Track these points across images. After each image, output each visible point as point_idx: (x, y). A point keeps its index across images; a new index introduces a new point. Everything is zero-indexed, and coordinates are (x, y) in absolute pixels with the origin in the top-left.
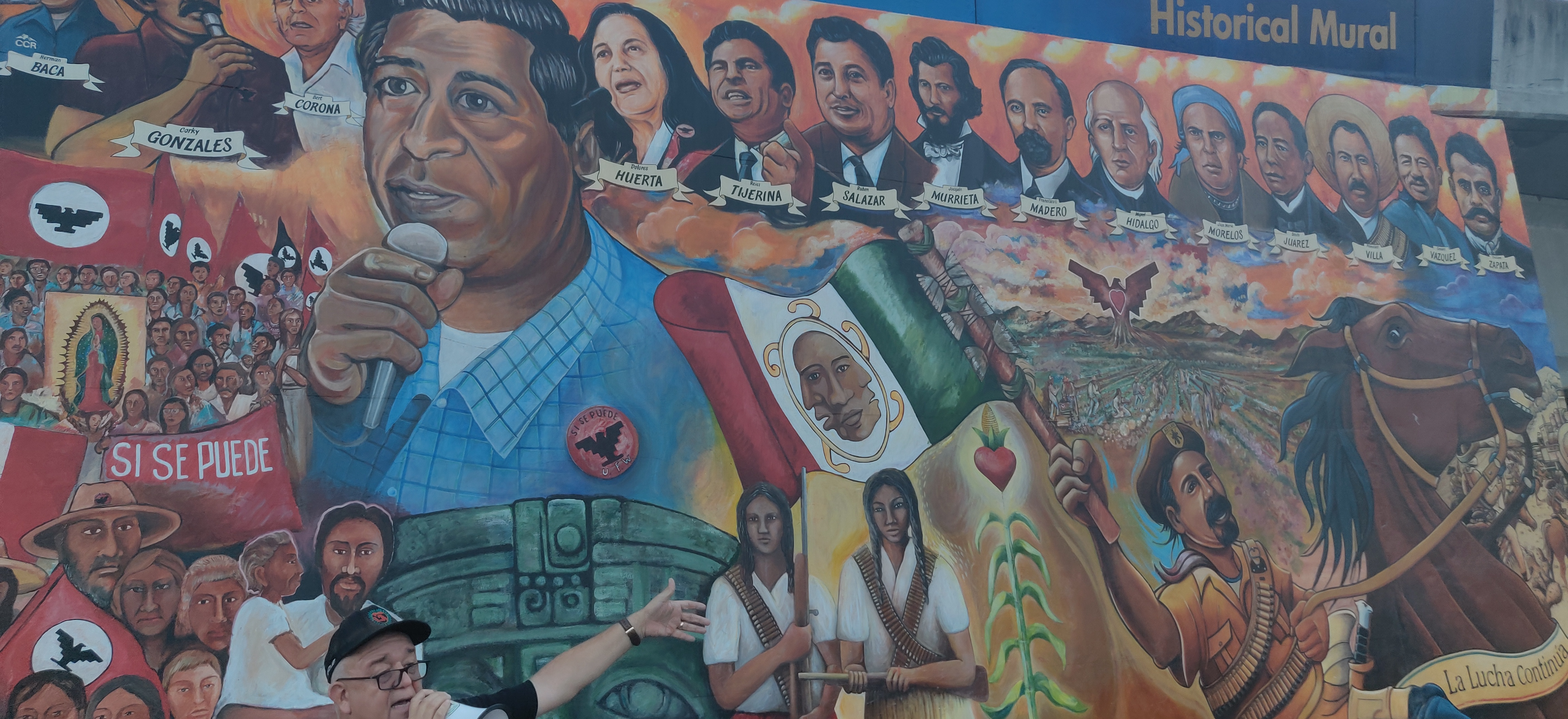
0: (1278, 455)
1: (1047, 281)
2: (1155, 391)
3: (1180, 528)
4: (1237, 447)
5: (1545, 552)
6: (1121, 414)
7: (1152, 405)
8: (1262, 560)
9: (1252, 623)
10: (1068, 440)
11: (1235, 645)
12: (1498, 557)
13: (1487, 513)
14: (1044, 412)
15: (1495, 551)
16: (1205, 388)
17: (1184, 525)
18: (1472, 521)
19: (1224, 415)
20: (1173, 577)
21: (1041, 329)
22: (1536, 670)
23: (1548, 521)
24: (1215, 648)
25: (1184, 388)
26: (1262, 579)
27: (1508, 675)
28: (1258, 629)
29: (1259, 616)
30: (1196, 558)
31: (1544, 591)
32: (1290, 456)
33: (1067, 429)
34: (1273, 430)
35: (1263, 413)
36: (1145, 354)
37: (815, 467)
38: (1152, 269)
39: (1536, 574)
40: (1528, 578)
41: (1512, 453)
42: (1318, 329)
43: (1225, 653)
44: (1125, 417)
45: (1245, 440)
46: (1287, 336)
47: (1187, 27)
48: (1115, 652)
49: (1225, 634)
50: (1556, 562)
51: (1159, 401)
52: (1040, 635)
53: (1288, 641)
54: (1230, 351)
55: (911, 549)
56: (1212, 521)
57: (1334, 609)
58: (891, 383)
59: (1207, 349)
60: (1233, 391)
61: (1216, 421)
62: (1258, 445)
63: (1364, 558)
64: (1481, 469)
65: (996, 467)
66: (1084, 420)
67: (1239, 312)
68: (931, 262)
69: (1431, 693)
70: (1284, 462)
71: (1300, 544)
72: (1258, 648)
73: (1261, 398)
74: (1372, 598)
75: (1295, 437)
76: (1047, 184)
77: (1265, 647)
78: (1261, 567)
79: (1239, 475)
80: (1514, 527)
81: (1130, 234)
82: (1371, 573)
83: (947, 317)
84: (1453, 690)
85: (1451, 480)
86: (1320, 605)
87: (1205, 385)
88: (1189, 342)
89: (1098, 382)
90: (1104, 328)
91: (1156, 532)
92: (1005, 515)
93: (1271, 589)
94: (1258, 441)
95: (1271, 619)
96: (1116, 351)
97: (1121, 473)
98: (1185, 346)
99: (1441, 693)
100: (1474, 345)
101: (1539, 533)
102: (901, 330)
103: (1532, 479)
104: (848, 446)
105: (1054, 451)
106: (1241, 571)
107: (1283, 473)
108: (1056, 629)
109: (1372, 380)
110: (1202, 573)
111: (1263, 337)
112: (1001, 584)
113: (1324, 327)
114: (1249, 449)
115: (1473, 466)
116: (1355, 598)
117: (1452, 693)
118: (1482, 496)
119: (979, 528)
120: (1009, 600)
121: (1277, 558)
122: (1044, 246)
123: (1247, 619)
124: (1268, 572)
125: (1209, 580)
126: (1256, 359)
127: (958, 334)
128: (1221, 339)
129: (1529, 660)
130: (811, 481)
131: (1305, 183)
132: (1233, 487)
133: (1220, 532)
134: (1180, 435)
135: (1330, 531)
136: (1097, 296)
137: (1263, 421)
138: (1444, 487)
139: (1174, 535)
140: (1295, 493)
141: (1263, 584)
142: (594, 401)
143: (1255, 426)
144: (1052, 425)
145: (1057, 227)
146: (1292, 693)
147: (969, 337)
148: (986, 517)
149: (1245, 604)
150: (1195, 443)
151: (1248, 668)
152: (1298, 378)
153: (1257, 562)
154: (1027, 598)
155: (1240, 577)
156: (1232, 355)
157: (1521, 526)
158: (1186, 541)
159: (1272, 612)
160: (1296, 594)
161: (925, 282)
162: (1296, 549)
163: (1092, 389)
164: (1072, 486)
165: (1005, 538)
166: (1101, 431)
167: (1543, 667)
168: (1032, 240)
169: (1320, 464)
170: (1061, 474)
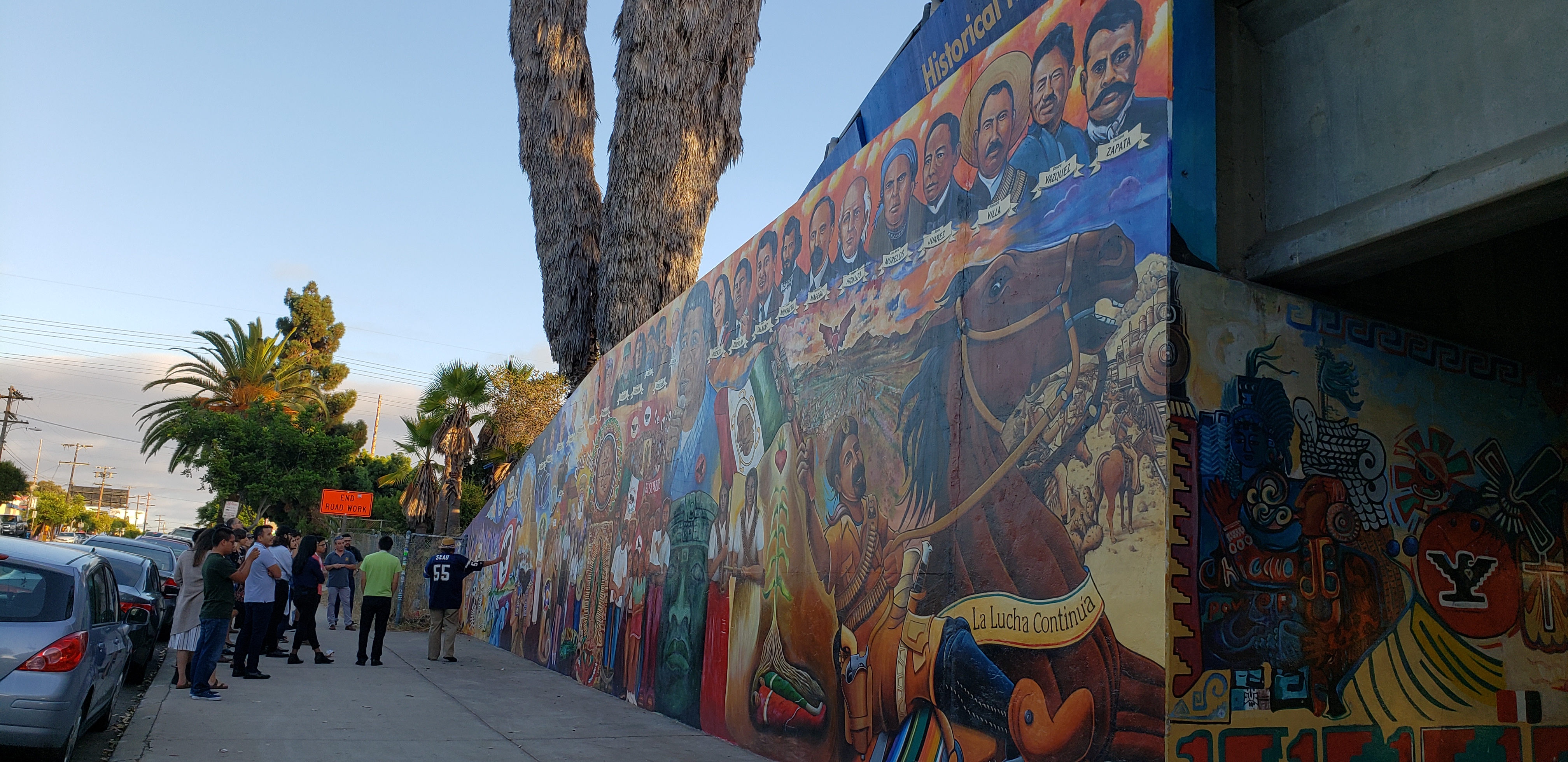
2: (841, 397)
3: (839, 489)
4: (874, 426)
5: (1093, 491)
6: (826, 418)
7: (839, 407)
8: (874, 509)
9: (863, 554)
10: (805, 440)
11: (853, 569)
14: (799, 424)
17: (842, 487)
18: (1026, 463)
19: (872, 404)
20: (832, 522)
21: (805, 374)
22: (1054, 620)
24: (844, 570)
25: (855, 390)
26: (873, 523)
27: (1025, 620)
28: (865, 559)
29: (867, 550)
30: (844, 509)
31: (1082, 537)
32: (902, 426)
33: (806, 433)
35: (892, 396)
36: (841, 373)
38: (853, 311)
39: (1077, 516)
42: (937, 311)
43: (847, 575)
45: (879, 419)
46: (916, 326)
48: (805, 566)
51: (842, 404)
52: (782, 556)
53: (879, 569)
54: (882, 353)
55: (753, 508)
56: (854, 482)
58: (758, 423)
59: (869, 356)
60: (879, 384)
61: (867, 410)
62: (886, 422)
63: (935, 506)
64: (1046, 406)
65: (781, 461)
66: (812, 426)
67: (892, 320)
68: (776, 352)
69: (962, 625)
71: (897, 496)
72: (863, 573)
73: (892, 385)
74: (933, 540)
76: (817, 280)
77: (867, 573)
78: (873, 514)
79: (872, 447)
82: (936, 519)
83: (777, 381)
85: (1016, 423)
86: (902, 544)
87: (865, 384)
89: (820, 399)
90: (827, 363)
92: (780, 488)
93: (877, 531)
94: (886, 419)
95: (872, 553)
96: (829, 376)
99: (967, 627)
100: (1069, 264)
101: (1092, 468)
102: (763, 393)
103: (1098, 406)
104: (745, 459)
105: (800, 448)
106: (863, 518)
109: (970, 342)
110: (845, 520)
111: (902, 334)
112: (775, 525)
113: (942, 306)
114: (880, 426)
115: (1040, 404)
116: (923, 539)
119: (772, 496)
122: (812, 321)
123: (861, 552)
124: (876, 517)
125: (847, 524)
126: (895, 354)
127: (779, 390)
128: (878, 346)
129: (1050, 608)
131: (951, 177)
133: (857, 490)
134: (848, 425)
135: (916, 483)
136: (827, 344)
137: (891, 402)
139: (837, 493)
141: (872, 527)
142: (701, 453)
143: (886, 408)
144: (800, 432)
145: (819, 305)
146: (875, 608)
147: (782, 391)
148: (774, 489)
149: (861, 541)
150: (854, 429)
153: (872, 511)
154: (781, 533)
155: (862, 522)
156: (882, 356)
157: (1074, 463)
158: (841, 497)
159: (874, 547)
160: (888, 534)
161: (773, 364)
162: (894, 501)
163: (818, 405)
164: (803, 467)
165: (779, 502)
166: (817, 431)
167: (1063, 618)
168: (809, 319)
169: (920, 429)
170: (800, 460)
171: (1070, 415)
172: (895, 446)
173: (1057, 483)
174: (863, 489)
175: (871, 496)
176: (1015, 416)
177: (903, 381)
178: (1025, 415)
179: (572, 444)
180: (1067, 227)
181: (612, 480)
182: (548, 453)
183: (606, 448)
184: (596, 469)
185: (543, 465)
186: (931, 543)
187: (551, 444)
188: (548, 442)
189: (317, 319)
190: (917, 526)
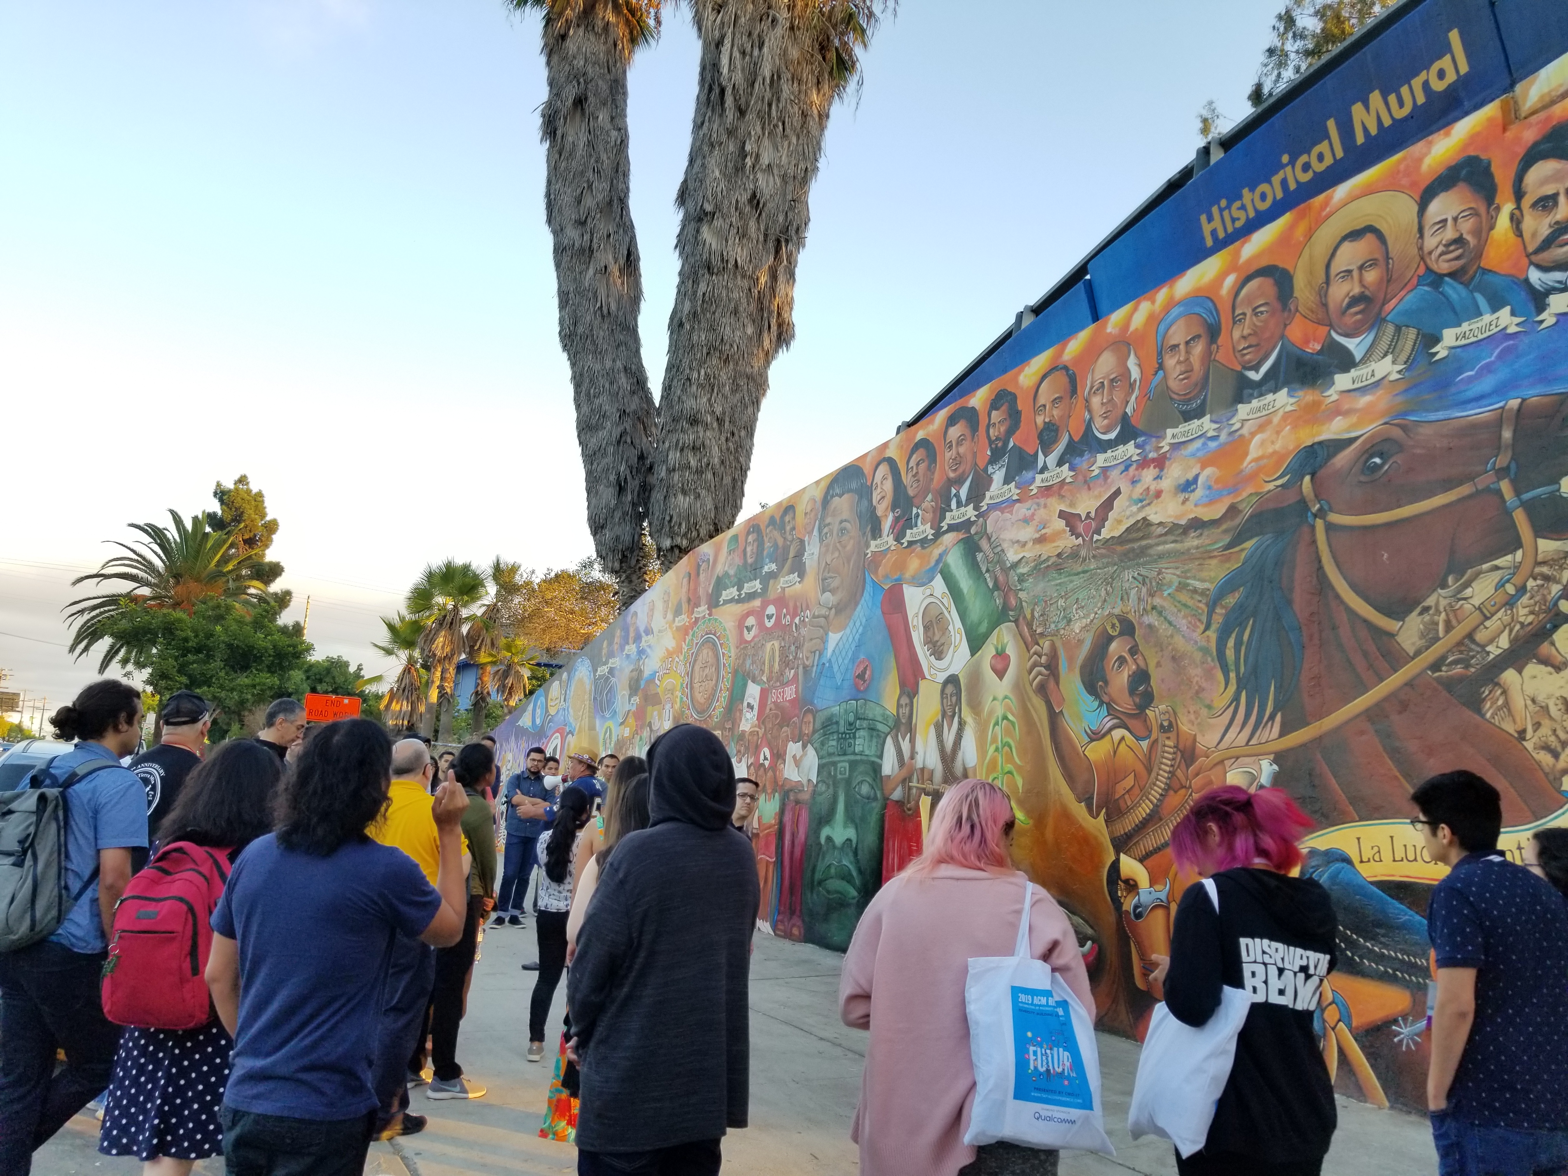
0: (1202, 627)
1: (1043, 531)
2: (1103, 593)
3: (1106, 698)
4: (1165, 626)
6: (1077, 617)
7: (1099, 605)
8: (1170, 721)
9: (1153, 775)
10: (1041, 642)
11: (1136, 790)
12: (1479, 711)
13: (1473, 657)
14: (1030, 625)
15: (1476, 704)
16: (1144, 580)
17: (1110, 696)
18: (1444, 668)
19: (1157, 601)
20: (1096, 736)
21: (1035, 568)
25: (1126, 585)
26: (1168, 738)
28: (1157, 779)
29: (1160, 769)
30: (1115, 721)
31: (1555, 755)
32: (1214, 626)
34: (1200, 605)
35: (1195, 591)
36: (1100, 565)
37: (924, 678)
39: (1545, 731)
42: (1269, 491)
43: (1127, 796)
44: (1080, 618)
45: (1172, 619)
46: (1233, 510)
49: (1129, 782)
51: (1105, 601)
52: (1009, 772)
54: (1172, 542)
55: (956, 719)
56: (1132, 691)
57: (1234, 766)
59: (1150, 547)
60: (1168, 577)
61: (1149, 608)
62: (1184, 621)
64: (1476, 602)
65: (999, 667)
66: (1053, 626)
67: (1188, 503)
68: (984, 544)
69: (1338, 858)
70: (1207, 633)
71: (1209, 707)
72: (1155, 794)
73: (1194, 578)
76: (1052, 459)
77: (1161, 795)
78: (1168, 728)
81: (1105, 470)
83: (987, 575)
84: (1367, 860)
85: (1422, 622)
86: (1222, 762)
87: (1144, 578)
88: (1136, 545)
89: (1065, 597)
90: (1074, 554)
91: (1089, 702)
92: (1000, 697)
93: (1176, 747)
94: (1185, 617)
95: (1170, 772)
96: (1080, 569)
98: (1133, 550)
99: (1347, 860)
100: (1507, 435)
102: (965, 591)
104: (937, 664)
105: (1032, 651)
106: (1151, 731)
108: (1018, 768)
109: (1330, 528)
110: (1118, 733)
111: (1206, 519)
112: (994, 740)
113: (1277, 487)
115: (1465, 599)
116: (1260, 757)
118: (1470, 636)
119: (987, 704)
120: (997, 749)
122: (1045, 506)
124: (1175, 732)
125: (1123, 738)
126: (1196, 542)
127: (991, 585)
128: (1166, 534)
130: (922, 684)
131: (1282, 337)
133: (1137, 700)
134: (1118, 625)
135: (1244, 694)
136: (1074, 532)
137: (1192, 598)
138: (1410, 631)
139: (1101, 703)
142: (862, 657)
143: (1185, 605)
144: (1033, 633)
145: (1055, 488)
147: (997, 586)
148: (991, 698)
151: (1144, 810)
153: (1166, 724)
154: (1006, 748)
155: (1149, 737)
156: (1172, 545)
158: (1109, 707)
159: (1172, 766)
160: (1197, 751)
161: (979, 556)
162: (1204, 712)
163: (1061, 602)
164: (1039, 673)
165: (1000, 712)
166: (1062, 632)
168: (1038, 504)
170: (1035, 665)
171: (1523, 611)
172: (1205, 651)
173: (1504, 692)
174: (1148, 699)
175: (1162, 707)
176: (1421, 614)
177: (1212, 574)
178: (1438, 612)
179: (649, 646)
180: (1501, 391)
181: (716, 685)
182: (611, 655)
183: (705, 651)
184: (691, 675)
185: (603, 670)
186: (1275, 761)
187: (616, 647)
188: (610, 644)
189: (250, 512)
190: (1249, 740)
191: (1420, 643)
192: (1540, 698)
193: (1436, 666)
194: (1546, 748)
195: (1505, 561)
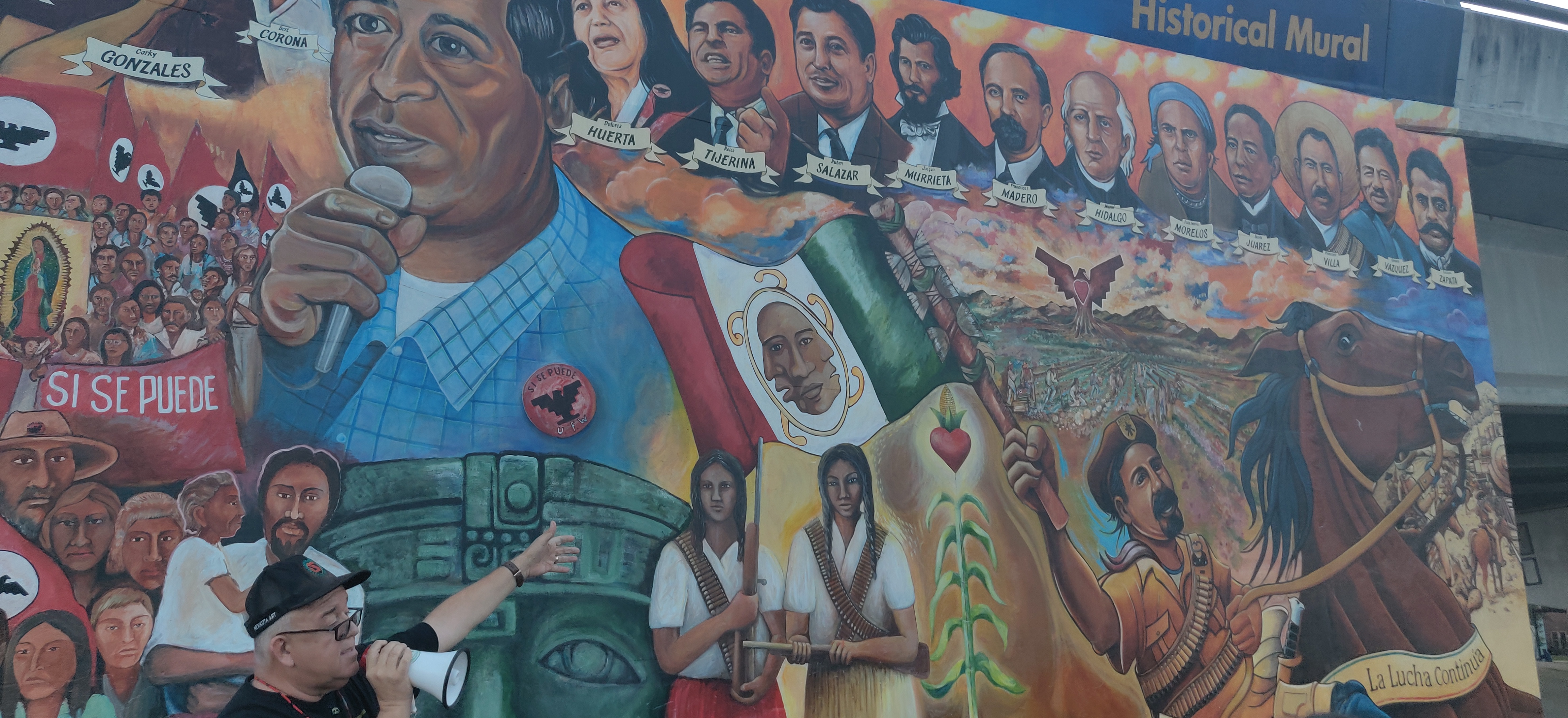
0: (1226, 453)
1: (1014, 267)
3: (1127, 519)
4: (1187, 442)
5: (1470, 560)
6: (1077, 403)
7: (1108, 396)
8: (1203, 554)
10: (1023, 425)
11: (1172, 634)
12: (1426, 562)
13: (1419, 520)
15: (1423, 556)
16: (1161, 382)
17: (1131, 516)
20: (1116, 566)
21: (1004, 314)
22: (1452, 672)
23: (1475, 530)
24: (1152, 637)
25: (1140, 381)
26: (1203, 572)
27: (1427, 675)
28: (1194, 621)
29: (1196, 608)
30: (1140, 548)
31: (1466, 598)
32: (1238, 454)
33: (1023, 415)
34: (1223, 428)
35: (1215, 410)
36: (1105, 345)
37: (772, 438)
38: (1117, 262)
39: (1460, 580)
40: (1453, 583)
41: (1446, 463)
42: (1273, 331)
43: (1161, 642)
44: (1081, 406)
46: (1243, 336)
47: (1168, 24)
48: (1056, 636)
49: (1163, 624)
50: (1479, 570)
51: (1115, 393)
52: (983, 616)
53: (1222, 633)
54: (1188, 348)
55: (862, 525)
56: (1158, 513)
57: (1267, 605)
58: (853, 358)
60: (1188, 387)
61: (1169, 416)
62: (1207, 441)
63: (1300, 557)
64: (1416, 477)
65: (951, 448)
66: (1040, 407)
67: (1199, 310)
68: (900, 240)
69: (1354, 689)
70: (1231, 459)
71: (1241, 540)
72: (1193, 639)
73: (1214, 396)
74: (1304, 596)
75: (1244, 436)
76: (1020, 170)
77: (1200, 638)
78: (1202, 561)
79: (1188, 470)
80: (1443, 535)
81: (1098, 226)
82: (1305, 572)
83: (912, 296)
84: (1374, 688)
85: (1388, 486)
86: (1256, 600)
87: (1161, 379)
88: (1148, 336)
89: (1057, 370)
90: (1066, 317)
91: (1104, 521)
93: (1210, 583)
94: (1208, 437)
95: (1207, 612)
96: (1076, 341)
97: (1074, 462)
98: (1143, 340)
99: (1362, 690)
100: (1419, 356)
101: (1465, 541)
102: (866, 307)
103: (1463, 489)
104: (807, 419)
105: (1009, 436)
106: (1182, 564)
107: (1230, 470)
108: (1000, 610)
109: (1321, 384)
110: (1145, 564)
111: (1220, 336)
112: (948, 564)
113: (1279, 330)
114: (1199, 445)
115: (1410, 473)
116: (1289, 595)
117: (1372, 690)
118: (1416, 503)
119: (930, 508)
120: (955, 580)
121: (1217, 552)
122: (1013, 232)
123: (1185, 611)
124: (1209, 565)
125: (1151, 571)
126: (1212, 357)
127: (922, 314)
128: (1180, 335)
129: (1447, 662)
130: (767, 452)
131: (1271, 188)
132: (1181, 481)
133: (1165, 524)
134: (1133, 427)
135: (1270, 529)
136: (1062, 286)
137: (1214, 418)
138: (1381, 492)
139: (1121, 525)
140: (1239, 491)
141: (1202, 577)
142: (553, 358)
143: (1206, 423)
144: (1009, 411)
145: (1027, 214)
146: (1222, 684)
147: (932, 318)
149: (1184, 595)
150: (1147, 436)
151: (1183, 658)
152: (1251, 378)
153: (1199, 555)
155: (1181, 569)
157: (1449, 534)
158: (1133, 532)
159: (1209, 604)
160: (1233, 588)
161: (893, 260)
162: (1236, 545)
164: (1024, 471)
165: (956, 519)
166: (1056, 419)
167: (1460, 669)
168: (1001, 225)
169: (1265, 463)
170: (1014, 458)
171: (1440, 491)
172: (1231, 478)
173: (1438, 549)
174: (1176, 525)
175: (1194, 536)
177: (1231, 397)
178: (1396, 481)
190: (1279, 578)
191: (1389, 503)
192: (1455, 556)
193: (1400, 523)
194: (1461, 592)
195: (1427, 450)
